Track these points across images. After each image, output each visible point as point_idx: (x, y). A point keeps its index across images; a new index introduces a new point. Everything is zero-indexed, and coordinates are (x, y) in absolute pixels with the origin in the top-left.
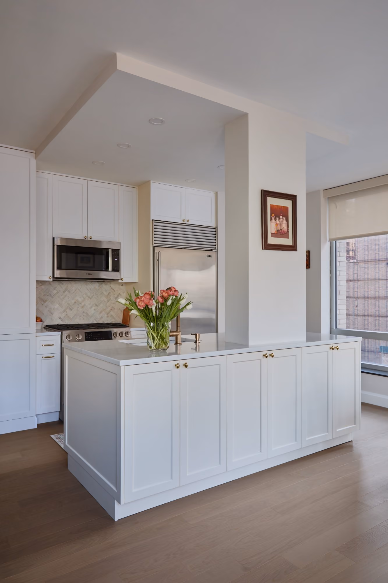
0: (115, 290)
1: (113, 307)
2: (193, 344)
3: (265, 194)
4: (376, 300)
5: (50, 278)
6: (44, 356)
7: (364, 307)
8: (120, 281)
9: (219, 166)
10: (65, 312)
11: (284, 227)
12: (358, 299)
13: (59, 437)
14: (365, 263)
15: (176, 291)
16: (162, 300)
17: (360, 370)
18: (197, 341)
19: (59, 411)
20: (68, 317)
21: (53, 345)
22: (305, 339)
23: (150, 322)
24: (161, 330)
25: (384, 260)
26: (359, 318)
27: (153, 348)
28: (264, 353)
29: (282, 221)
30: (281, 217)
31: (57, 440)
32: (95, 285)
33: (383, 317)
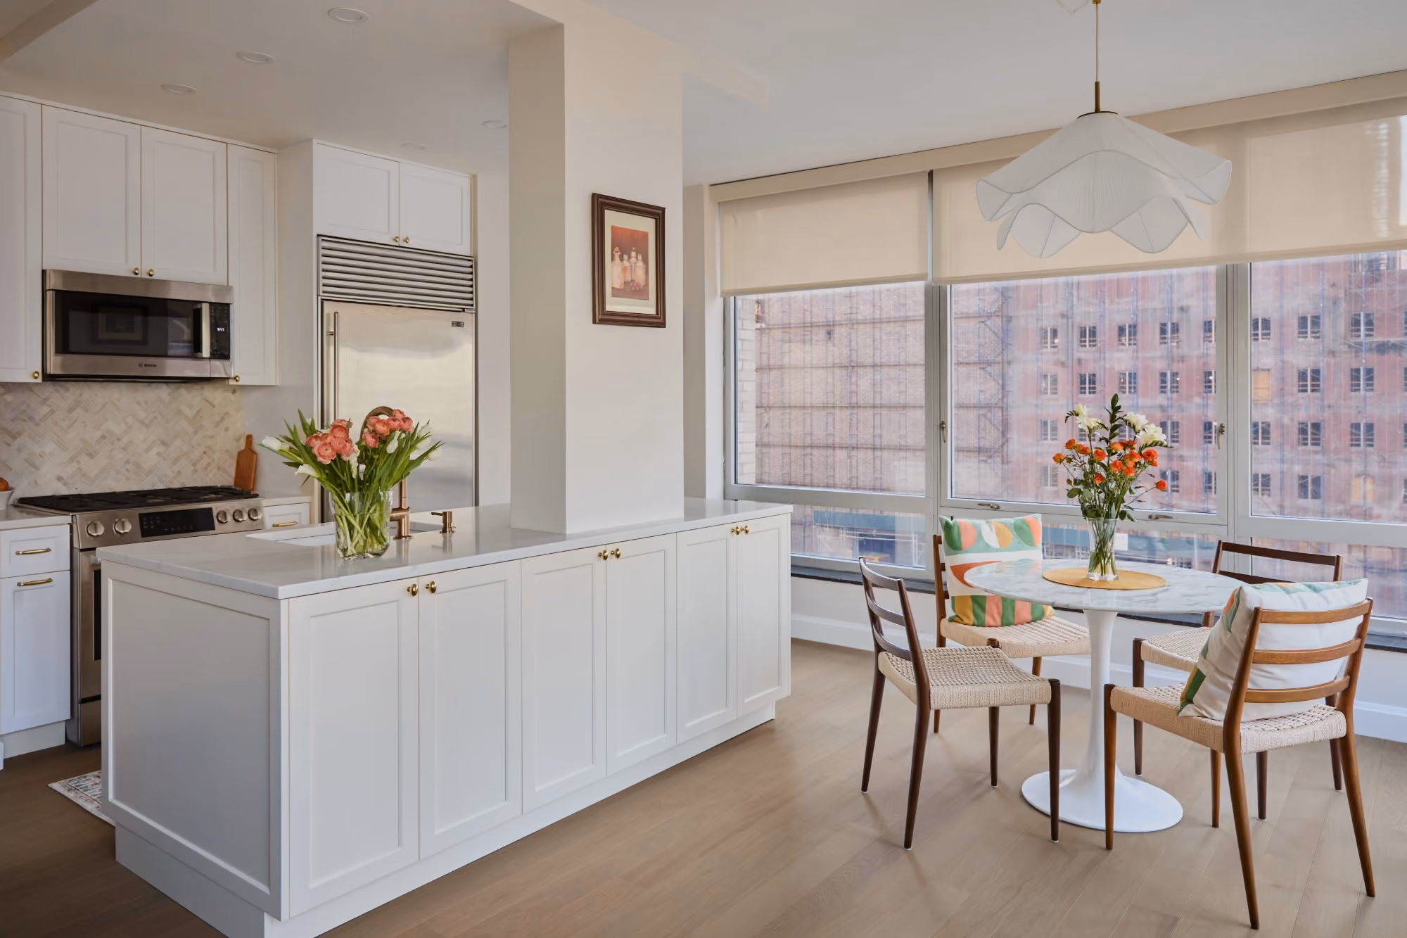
0: (216, 403)
1: (209, 447)
2: (437, 537)
3: (601, 204)
4: (806, 411)
5: (36, 375)
6: (23, 580)
7: (782, 427)
8: (232, 382)
9: (487, 122)
10: (75, 464)
11: (639, 275)
12: (770, 409)
13: (73, 785)
14: (784, 330)
15: (406, 419)
16: (374, 440)
17: (788, 570)
18: (448, 530)
19: (66, 721)
20: (84, 475)
21: (48, 550)
22: (681, 514)
23: (345, 492)
24: (369, 511)
25: (821, 324)
26: (772, 451)
27: (352, 551)
28: (601, 550)
29: (635, 263)
30: (633, 254)
31: (71, 795)
32: (163, 392)
33: (818, 447)
